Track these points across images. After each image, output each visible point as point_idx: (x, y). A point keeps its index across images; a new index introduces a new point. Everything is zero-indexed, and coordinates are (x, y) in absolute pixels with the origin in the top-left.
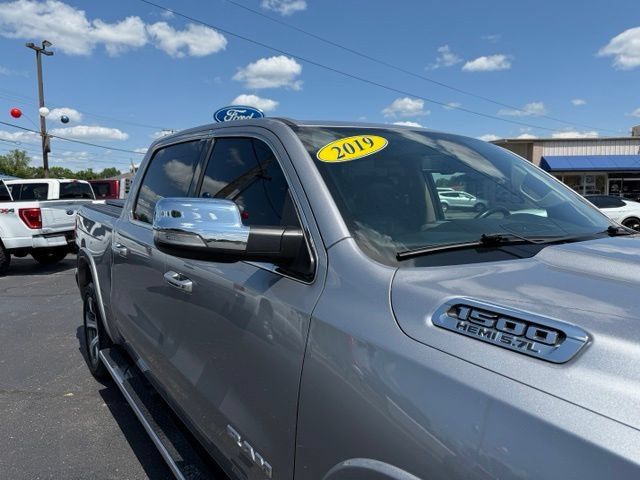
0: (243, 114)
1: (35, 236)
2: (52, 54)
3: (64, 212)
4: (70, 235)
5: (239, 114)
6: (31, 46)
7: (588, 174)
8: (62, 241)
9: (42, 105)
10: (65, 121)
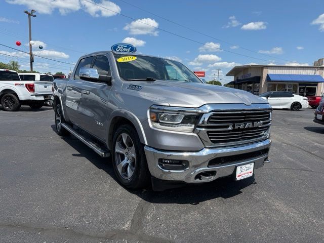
0: (125, 48)
1: (32, 95)
2: (35, 16)
3: (43, 86)
4: (45, 96)
5: (124, 48)
6: (26, 12)
7: (290, 83)
8: (42, 98)
9: (31, 40)
10: (41, 48)
